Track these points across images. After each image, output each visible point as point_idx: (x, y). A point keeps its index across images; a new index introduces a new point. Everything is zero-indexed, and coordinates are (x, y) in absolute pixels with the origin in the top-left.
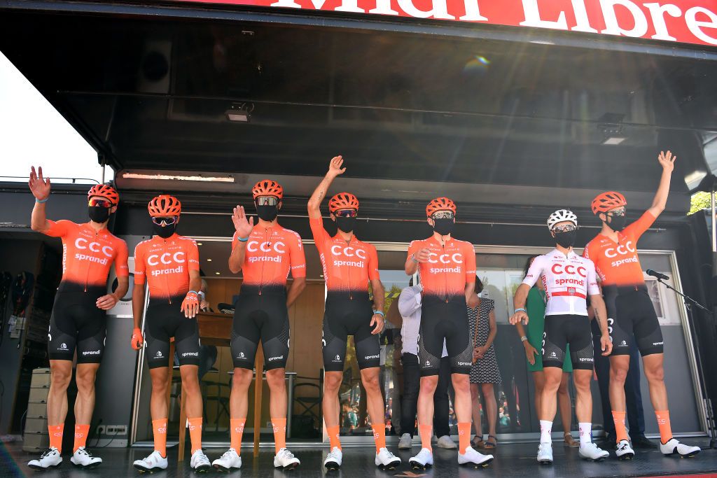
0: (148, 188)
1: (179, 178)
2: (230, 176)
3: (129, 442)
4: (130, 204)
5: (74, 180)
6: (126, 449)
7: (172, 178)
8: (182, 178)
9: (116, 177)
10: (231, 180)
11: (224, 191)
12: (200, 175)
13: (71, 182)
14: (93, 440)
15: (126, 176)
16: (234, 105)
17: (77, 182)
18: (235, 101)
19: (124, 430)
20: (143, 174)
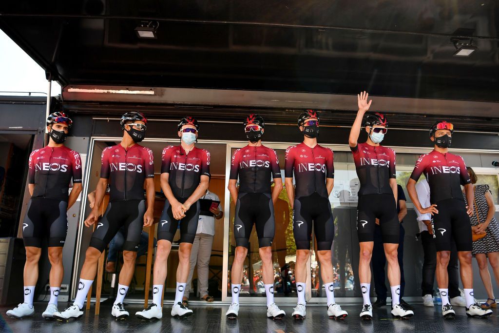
0: (87, 100)
1: (111, 91)
2: (151, 90)
3: (70, 297)
4: (74, 112)
5: (30, 93)
6: (67, 303)
7: (106, 91)
8: (114, 91)
9: (63, 91)
10: (152, 93)
11: (146, 102)
12: (127, 89)
13: (27, 95)
14: (41, 296)
15: (71, 90)
16: (143, 24)
17: (32, 95)
18: (143, 20)
19: (66, 288)
20: (83, 88)
